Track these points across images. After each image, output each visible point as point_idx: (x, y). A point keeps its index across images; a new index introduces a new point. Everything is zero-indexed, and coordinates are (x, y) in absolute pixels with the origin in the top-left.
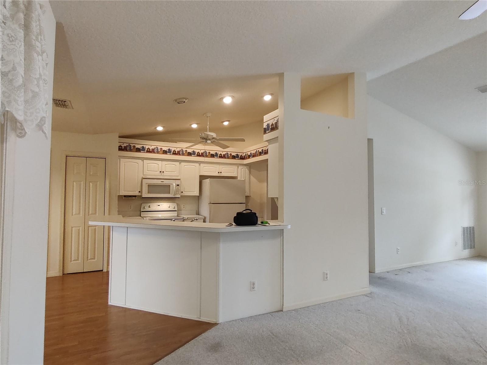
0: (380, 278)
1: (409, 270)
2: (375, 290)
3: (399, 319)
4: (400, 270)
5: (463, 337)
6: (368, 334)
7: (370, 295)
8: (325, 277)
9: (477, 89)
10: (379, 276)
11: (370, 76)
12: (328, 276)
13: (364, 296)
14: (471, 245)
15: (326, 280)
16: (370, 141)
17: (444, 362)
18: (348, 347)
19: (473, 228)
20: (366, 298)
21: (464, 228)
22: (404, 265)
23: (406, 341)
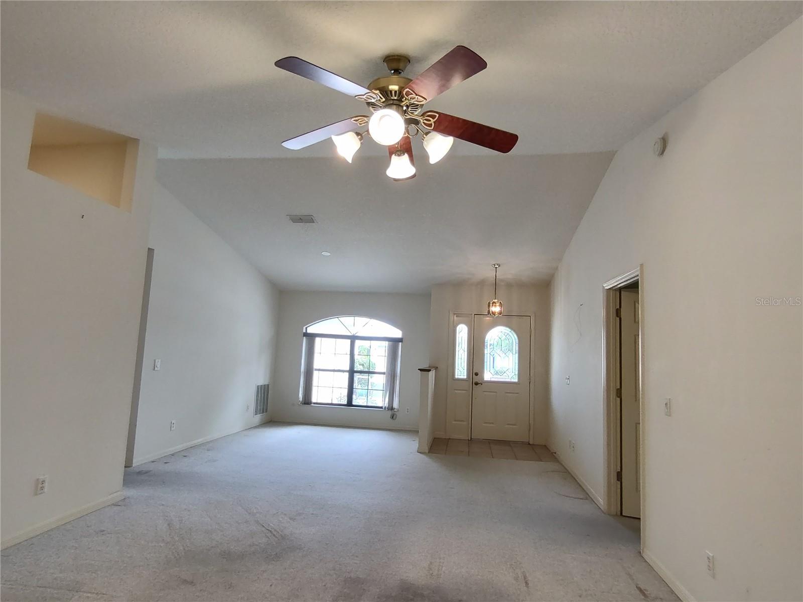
0: (140, 473)
1: (185, 453)
2: (131, 492)
3: (169, 525)
4: (173, 455)
5: (246, 522)
6: (118, 561)
7: (122, 503)
8: (39, 488)
9: (288, 217)
10: (138, 471)
11: (164, 153)
12: (46, 485)
13: (113, 506)
14: (263, 409)
15: (42, 493)
16: (151, 251)
17: (224, 558)
18: (81, 593)
19: (268, 385)
20: (116, 508)
21: (258, 386)
22: (179, 447)
23: (176, 551)
